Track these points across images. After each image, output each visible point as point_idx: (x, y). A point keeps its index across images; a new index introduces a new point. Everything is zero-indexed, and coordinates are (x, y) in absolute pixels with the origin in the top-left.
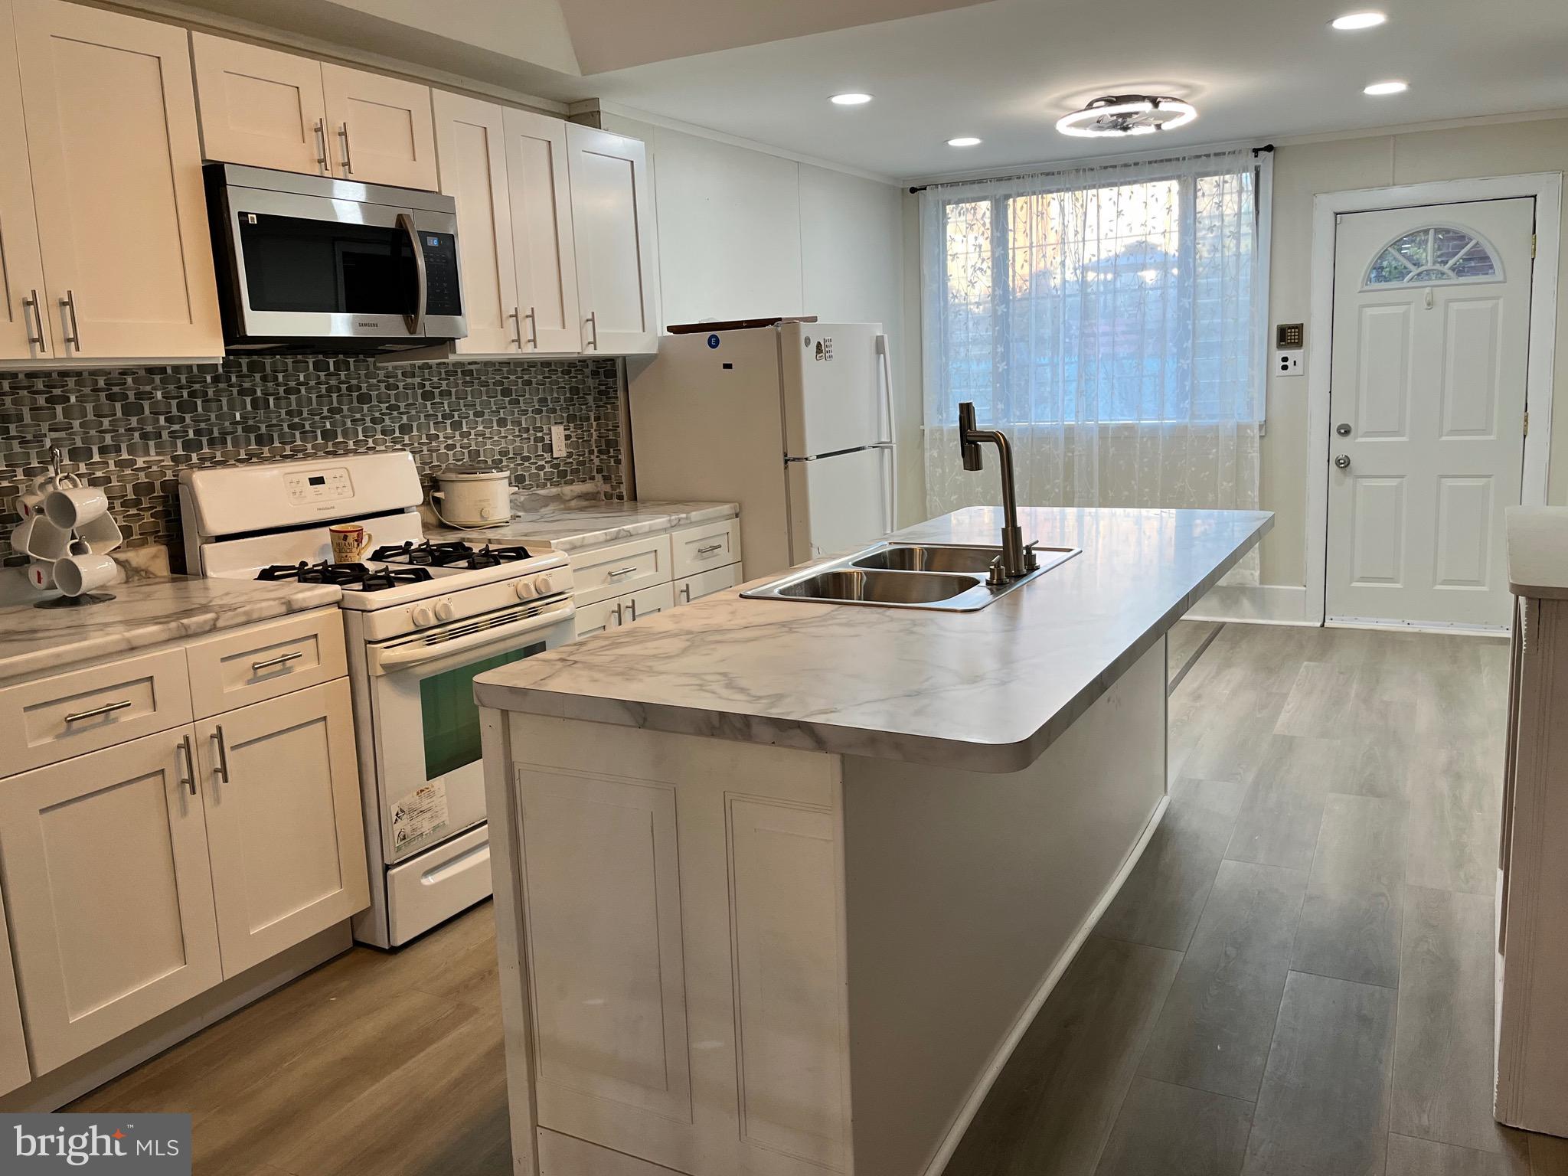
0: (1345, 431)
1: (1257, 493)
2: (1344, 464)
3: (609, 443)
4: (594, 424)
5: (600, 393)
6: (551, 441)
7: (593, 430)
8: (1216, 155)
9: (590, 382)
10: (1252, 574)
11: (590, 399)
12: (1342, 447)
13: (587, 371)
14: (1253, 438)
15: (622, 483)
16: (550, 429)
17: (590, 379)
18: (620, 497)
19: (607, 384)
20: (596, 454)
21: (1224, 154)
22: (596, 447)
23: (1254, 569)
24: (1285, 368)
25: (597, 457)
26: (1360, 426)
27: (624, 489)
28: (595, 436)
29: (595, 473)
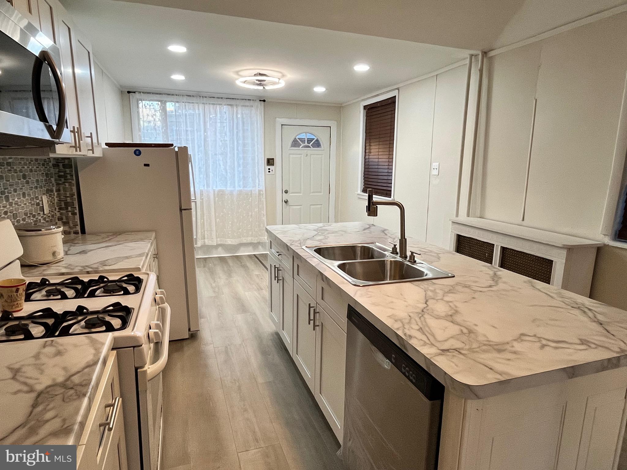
0: (286, 192)
1: (265, 212)
2: (286, 202)
3: (67, 204)
4: (56, 194)
5: (60, 176)
6: (43, 204)
7: (55, 197)
8: (248, 100)
9: (52, 170)
10: (264, 238)
11: (53, 179)
12: (286, 197)
13: (51, 164)
14: (263, 194)
15: (78, 225)
16: (42, 198)
17: (52, 169)
18: (76, 233)
19: (66, 172)
20: (57, 210)
21: (251, 100)
22: (57, 206)
23: (265, 236)
24: (269, 172)
25: (58, 212)
26: (290, 191)
27: (78, 228)
28: (56, 201)
29: (57, 221)
